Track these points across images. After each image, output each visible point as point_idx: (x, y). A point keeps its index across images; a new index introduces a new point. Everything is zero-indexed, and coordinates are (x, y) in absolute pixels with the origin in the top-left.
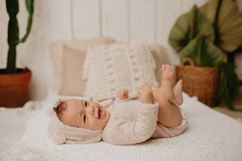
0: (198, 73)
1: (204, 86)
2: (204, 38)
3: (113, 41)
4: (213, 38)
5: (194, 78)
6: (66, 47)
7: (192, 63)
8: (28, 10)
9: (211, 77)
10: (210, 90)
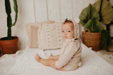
0: (92, 35)
1: (95, 41)
2: (95, 19)
3: (54, 22)
4: (99, 18)
5: (90, 38)
6: (32, 27)
7: (89, 31)
8: (15, 11)
9: (98, 37)
10: (98, 43)
